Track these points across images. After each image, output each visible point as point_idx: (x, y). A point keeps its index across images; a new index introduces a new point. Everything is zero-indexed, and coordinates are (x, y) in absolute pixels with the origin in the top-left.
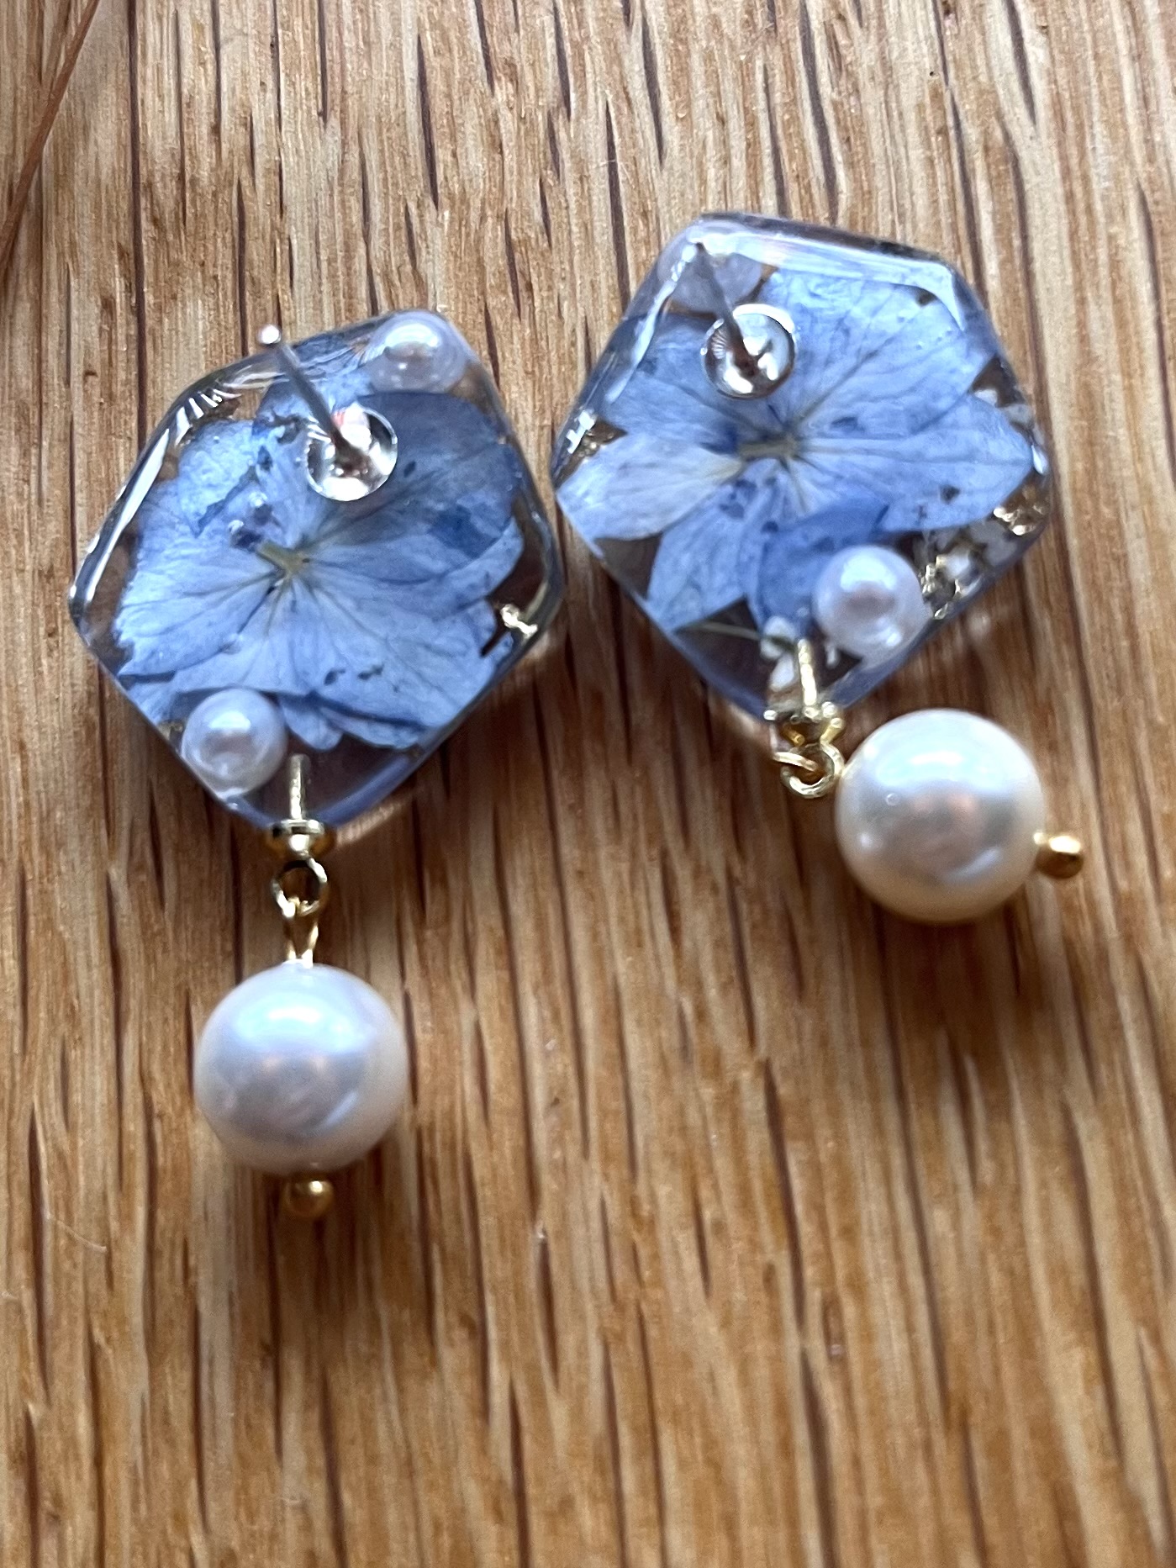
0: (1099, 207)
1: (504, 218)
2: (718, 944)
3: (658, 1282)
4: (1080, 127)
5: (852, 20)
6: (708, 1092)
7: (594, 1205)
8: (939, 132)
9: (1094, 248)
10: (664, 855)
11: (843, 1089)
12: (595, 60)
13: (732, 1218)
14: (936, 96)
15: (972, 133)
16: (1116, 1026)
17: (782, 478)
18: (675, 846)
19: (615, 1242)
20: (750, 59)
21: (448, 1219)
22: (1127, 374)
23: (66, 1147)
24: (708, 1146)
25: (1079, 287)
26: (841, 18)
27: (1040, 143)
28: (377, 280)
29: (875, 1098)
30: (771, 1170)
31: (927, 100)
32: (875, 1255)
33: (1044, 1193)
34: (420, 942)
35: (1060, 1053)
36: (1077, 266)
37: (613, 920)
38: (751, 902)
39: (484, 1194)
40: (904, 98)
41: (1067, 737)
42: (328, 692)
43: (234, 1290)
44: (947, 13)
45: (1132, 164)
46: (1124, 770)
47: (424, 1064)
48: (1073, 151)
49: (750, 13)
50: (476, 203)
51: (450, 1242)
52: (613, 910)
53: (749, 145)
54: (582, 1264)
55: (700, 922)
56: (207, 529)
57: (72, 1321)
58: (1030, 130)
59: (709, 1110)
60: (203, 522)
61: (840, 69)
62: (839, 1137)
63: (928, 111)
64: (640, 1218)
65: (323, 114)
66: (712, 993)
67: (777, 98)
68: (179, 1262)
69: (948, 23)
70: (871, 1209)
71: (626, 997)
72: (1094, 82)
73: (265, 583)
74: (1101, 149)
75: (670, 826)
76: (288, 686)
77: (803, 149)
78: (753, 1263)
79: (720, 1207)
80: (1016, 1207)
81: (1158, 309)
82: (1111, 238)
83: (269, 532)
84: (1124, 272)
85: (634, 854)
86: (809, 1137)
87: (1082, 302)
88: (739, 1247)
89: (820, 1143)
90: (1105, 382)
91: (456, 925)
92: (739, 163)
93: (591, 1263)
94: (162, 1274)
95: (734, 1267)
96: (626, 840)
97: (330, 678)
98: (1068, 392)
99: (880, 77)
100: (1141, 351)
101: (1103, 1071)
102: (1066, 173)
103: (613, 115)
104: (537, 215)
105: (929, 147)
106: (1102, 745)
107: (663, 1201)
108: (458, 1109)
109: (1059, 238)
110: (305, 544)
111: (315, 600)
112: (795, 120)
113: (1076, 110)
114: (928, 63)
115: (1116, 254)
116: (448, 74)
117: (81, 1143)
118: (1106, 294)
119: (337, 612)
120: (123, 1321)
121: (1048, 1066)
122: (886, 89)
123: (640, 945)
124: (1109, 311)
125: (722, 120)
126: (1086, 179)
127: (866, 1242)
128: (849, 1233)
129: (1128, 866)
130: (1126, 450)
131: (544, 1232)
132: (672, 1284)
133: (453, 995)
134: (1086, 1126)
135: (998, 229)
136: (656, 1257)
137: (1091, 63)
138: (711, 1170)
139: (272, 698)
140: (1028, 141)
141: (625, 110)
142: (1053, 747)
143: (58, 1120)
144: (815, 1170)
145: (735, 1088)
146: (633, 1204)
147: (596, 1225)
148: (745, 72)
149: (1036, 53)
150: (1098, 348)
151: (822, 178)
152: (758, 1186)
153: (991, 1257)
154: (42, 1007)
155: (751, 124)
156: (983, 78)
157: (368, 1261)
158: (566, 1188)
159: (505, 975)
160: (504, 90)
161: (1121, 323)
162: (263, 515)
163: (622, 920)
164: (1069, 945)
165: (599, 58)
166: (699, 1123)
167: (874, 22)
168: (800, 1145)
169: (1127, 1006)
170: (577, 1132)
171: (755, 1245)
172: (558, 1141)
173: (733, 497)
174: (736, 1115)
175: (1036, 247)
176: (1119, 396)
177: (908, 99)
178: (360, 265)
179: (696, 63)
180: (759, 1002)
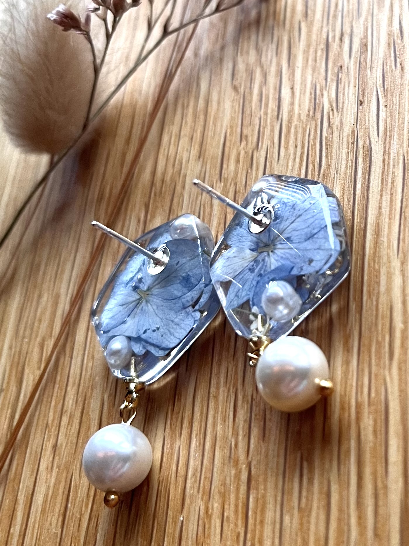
0: (391, 163)
1: (236, 184)
2: (245, 421)
3: (209, 536)
4: (390, 137)
5: (335, 111)
6: (233, 472)
7: (197, 509)
8: (352, 143)
9: (388, 176)
10: (237, 390)
11: (269, 472)
12: (267, 132)
13: (232, 516)
14: (353, 131)
15: (361, 143)
16: (348, 451)
17: (267, 258)
18: (240, 387)
19: (200, 522)
20: (306, 126)
21: (161, 511)
22: (390, 219)
23: (78, 483)
24: (230, 491)
25: (382, 190)
26: (332, 110)
27: (379, 144)
28: (202, 207)
29: (277, 475)
30: (245, 500)
31: (351, 133)
32: (268, 530)
33: (318, 511)
34: (171, 419)
35: (331, 461)
36: (382, 183)
37: (220, 413)
38: (256, 406)
39: (171, 504)
40: (344, 133)
41: (352, 347)
42: (143, 336)
43: (106, 532)
44: (361, 105)
45: (403, 147)
46: (367, 358)
47: (165, 460)
48: (387, 145)
49: (309, 112)
50: (230, 180)
51: (160, 519)
52: (220, 409)
53: (301, 153)
54: (191, 529)
55: (242, 413)
56: (128, 285)
57: (68, 540)
58: (376, 140)
59: (232, 478)
60: (127, 283)
61: (329, 126)
62: (265, 489)
63: (350, 137)
64: (208, 515)
65: (199, 157)
66: (240, 438)
67: (311, 137)
68: (95, 522)
69: (360, 107)
70: (269, 515)
71: (218, 439)
72: (397, 121)
73: (137, 302)
74: (395, 143)
75: (240, 381)
76: (134, 335)
77: (315, 153)
78: (235, 531)
79: (229, 512)
80: (309, 516)
81: (403, 196)
82: (393, 173)
83: (141, 285)
84: (395, 184)
85: (229, 391)
86: (257, 489)
87: (381, 195)
88: (232, 525)
89: (260, 490)
90: (384, 222)
91: (180, 414)
92: (298, 160)
93: (193, 529)
94: (91, 525)
95: (229, 533)
96: (228, 386)
97: (145, 332)
98: (373, 226)
99: (339, 128)
100: (395, 210)
101: (342, 467)
102: (385, 152)
103: (269, 148)
104: (244, 182)
105: (348, 149)
106: (362, 349)
107: (215, 509)
108: (170, 475)
109: (379, 174)
110: (149, 289)
111: (148, 306)
112: (315, 144)
113: (390, 131)
114: (353, 122)
115: (394, 178)
116: (231, 141)
117: (82, 482)
118: (389, 192)
119: (152, 310)
120: (79, 540)
121: (327, 466)
122: (340, 131)
123: (225, 421)
124: (389, 197)
125: (296, 146)
126: (389, 154)
127: (266, 526)
128: (262, 522)
129: (362, 392)
130: (386, 244)
131: (183, 518)
132: (212, 537)
133: (176, 437)
134: (334, 487)
135: (363, 173)
136: (210, 528)
137: (397, 115)
138: (229, 499)
139: (129, 338)
140: (376, 143)
141: (272, 146)
142: (348, 351)
143: (78, 475)
144: (257, 500)
145: (240, 472)
146: (207, 509)
147: (197, 516)
148: (304, 130)
149: (382, 115)
150: (383, 211)
151: (318, 162)
152: (240, 505)
153: (299, 534)
154: (81, 439)
155: (303, 147)
156: (367, 124)
157: (139, 526)
158: (191, 503)
159: (189, 430)
160: (244, 143)
161: (391, 201)
162: (140, 280)
163: (222, 413)
164: (340, 421)
165: (269, 131)
166: (229, 482)
167: (341, 110)
168: (255, 491)
169: (353, 444)
170: (198, 485)
171: (236, 525)
172: (192, 487)
173: (253, 266)
174: (239, 479)
175: (372, 178)
176: (387, 226)
177: (345, 134)
178: (198, 202)
179: (293, 130)
180: (252, 441)
